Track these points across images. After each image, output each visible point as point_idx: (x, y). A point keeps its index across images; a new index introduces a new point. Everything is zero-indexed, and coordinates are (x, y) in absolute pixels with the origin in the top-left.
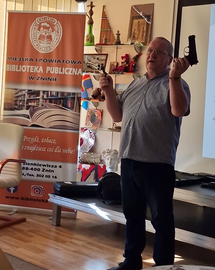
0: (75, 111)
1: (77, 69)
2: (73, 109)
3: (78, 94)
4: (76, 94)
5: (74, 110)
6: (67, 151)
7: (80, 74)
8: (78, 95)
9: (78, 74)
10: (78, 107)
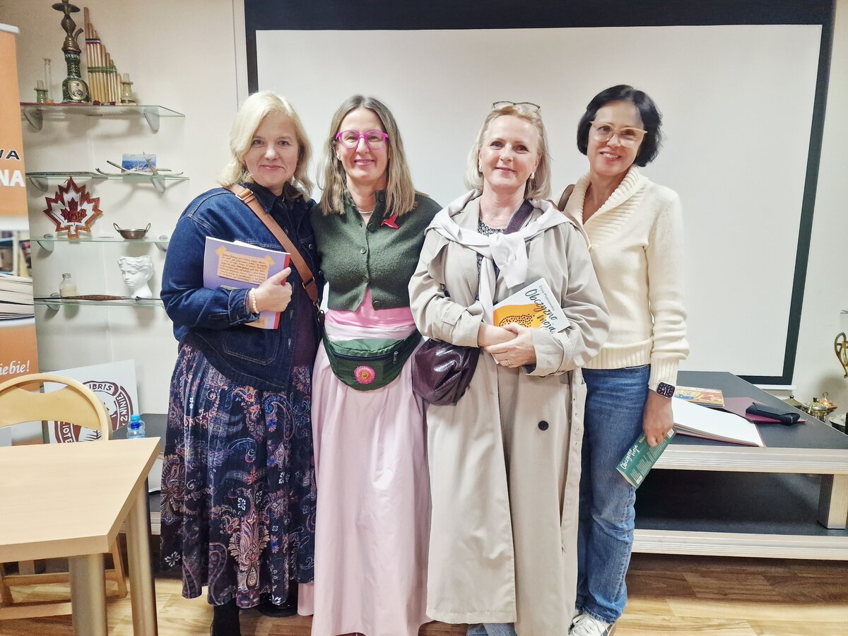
0: (19, 276)
1: (7, 172)
2: (11, 270)
3: (19, 232)
4: (15, 234)
5: (14, 272)
6: (8, 370)
7: (17, 184)
8: (19, 237)
9: (13, 184)
10: (24, 265)
